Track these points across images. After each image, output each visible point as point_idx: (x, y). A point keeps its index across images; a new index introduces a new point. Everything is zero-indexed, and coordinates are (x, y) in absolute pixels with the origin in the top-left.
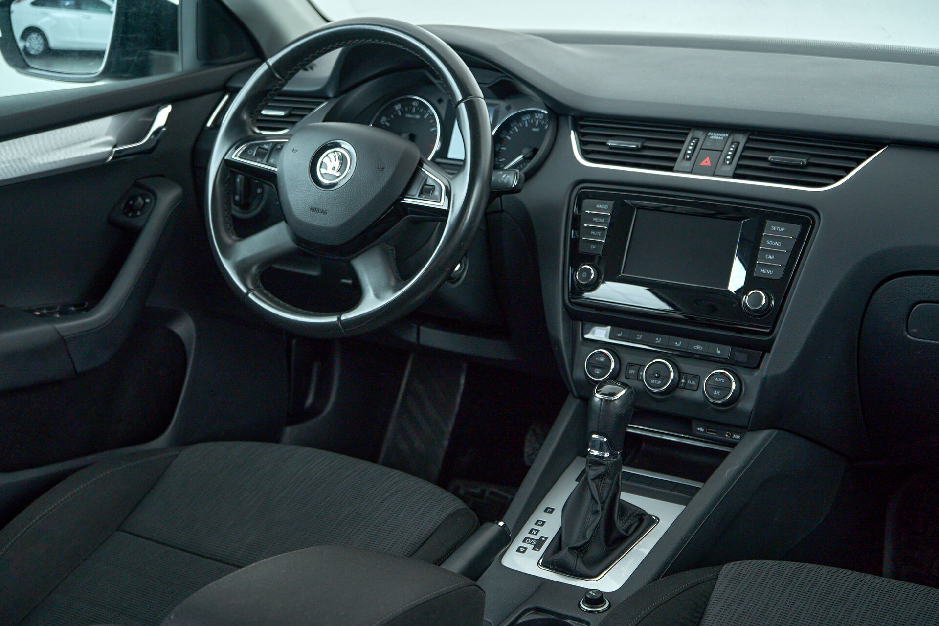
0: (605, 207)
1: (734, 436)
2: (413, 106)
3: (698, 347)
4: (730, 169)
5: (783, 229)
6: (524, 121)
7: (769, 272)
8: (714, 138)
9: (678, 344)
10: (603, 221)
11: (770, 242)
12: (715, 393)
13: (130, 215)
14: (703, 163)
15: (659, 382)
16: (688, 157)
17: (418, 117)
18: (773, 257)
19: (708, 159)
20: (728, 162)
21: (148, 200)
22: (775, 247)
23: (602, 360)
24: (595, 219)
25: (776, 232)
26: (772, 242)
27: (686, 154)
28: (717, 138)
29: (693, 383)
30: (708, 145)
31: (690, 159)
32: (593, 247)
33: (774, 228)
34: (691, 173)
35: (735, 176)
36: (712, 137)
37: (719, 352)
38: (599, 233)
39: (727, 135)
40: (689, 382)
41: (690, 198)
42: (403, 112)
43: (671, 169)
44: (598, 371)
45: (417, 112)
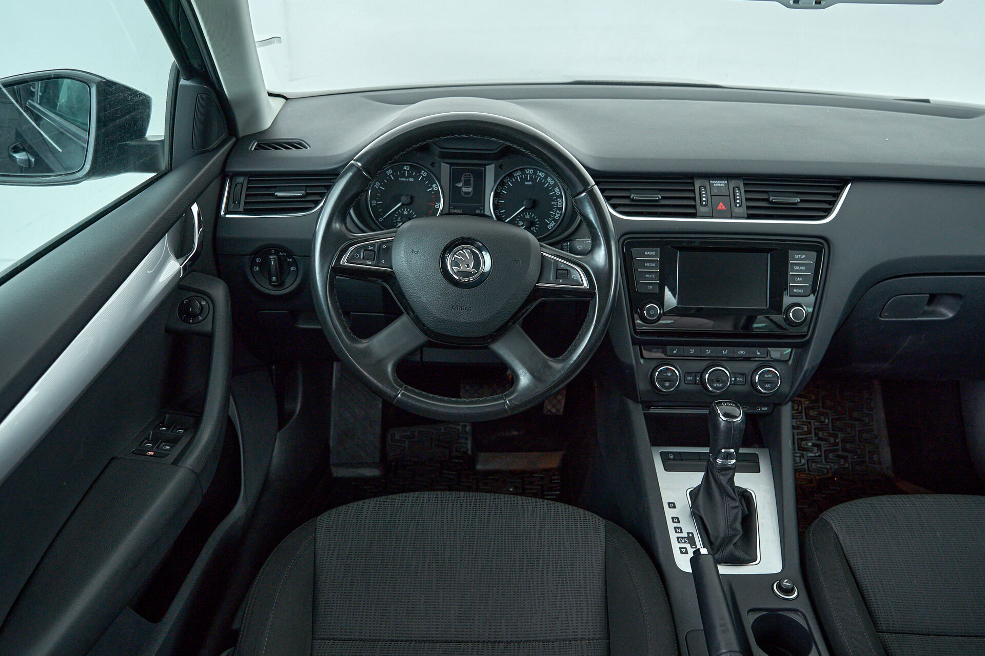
0: (652, 253)
1: (763, 409)
2: (404, 170)
3: (742, 352)
4: (743, 211)
5: (804, 256)
6: (516, 176)
7: (800, 291)
8: (717, 185)
9: (725, 352)
10: (654, 265)
11: (796, 268)
12: (766, 386)
13: (191, 321)
14: (719, 208)
15: (721, 385)
16: (704, 203)
17: (412, 180)
18: (801, 279)
19: (721, 204)
20: (738, 205)
21: (204, 303)
22: (801, 271)
23: (669, 375)
24: (647, 264)
25: (799, 259)
26: (798, 268)
27: (701, 201)
28: (719, 185)
29: (741, 379)
30: (715, 191)
31: (706, 205)
32: (651, 287)
33: (797, 256)
34: (712, 217)
35: (750, 217)
36: (715, 185)
37: (759, 353)
38: (653, 276)
39: (726, 182)
40: (738, 379)
41: (722, 238)
42: (396, 177)
43: (694, 215)
44: (667, 384)
45: (410, 176)
